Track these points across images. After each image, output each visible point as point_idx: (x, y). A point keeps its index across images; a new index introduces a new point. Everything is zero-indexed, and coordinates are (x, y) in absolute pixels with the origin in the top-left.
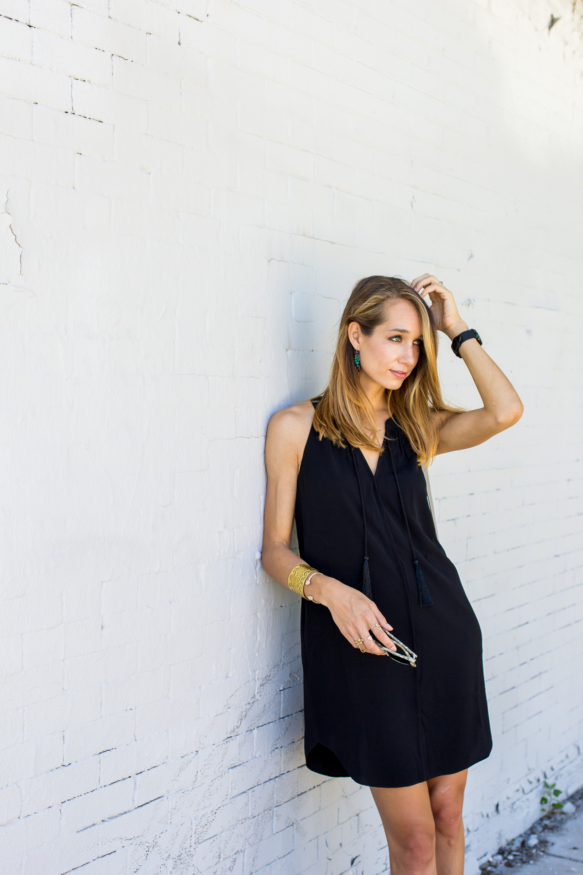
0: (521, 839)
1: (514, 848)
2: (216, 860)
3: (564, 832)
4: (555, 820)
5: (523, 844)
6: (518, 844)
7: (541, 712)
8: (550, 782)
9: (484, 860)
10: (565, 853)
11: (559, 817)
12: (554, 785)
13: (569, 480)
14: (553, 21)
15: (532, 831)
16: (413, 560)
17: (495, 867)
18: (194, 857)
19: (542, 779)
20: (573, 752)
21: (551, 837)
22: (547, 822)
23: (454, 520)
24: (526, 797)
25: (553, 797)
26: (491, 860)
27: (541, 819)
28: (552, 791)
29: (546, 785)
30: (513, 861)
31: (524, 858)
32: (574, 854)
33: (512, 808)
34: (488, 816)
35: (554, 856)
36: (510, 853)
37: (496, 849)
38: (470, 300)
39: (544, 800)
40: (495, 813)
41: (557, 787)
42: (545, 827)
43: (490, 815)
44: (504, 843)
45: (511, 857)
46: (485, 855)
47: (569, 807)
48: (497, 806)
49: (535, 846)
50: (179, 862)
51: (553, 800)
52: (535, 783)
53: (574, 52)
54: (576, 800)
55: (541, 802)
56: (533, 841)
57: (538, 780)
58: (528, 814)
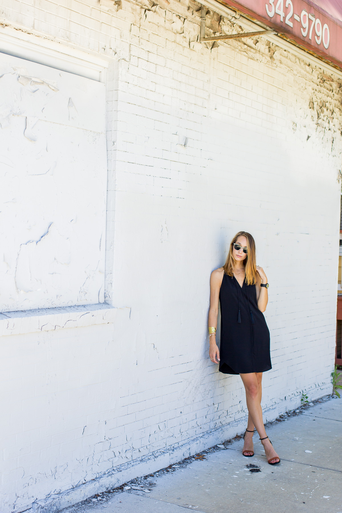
0: (294, 411)
1: (291, 412)
2: (205, 391)
3: (309, 410)
4: (306, 407)
5: (294, 412)
6: (292, 412)
7: (301, 369)
8: (304, 394)
9: (281, 414)
10: (308, 414)
11: (307, 406)
12: (306, 395)
13: (312, 291)
14: (309, 137)
15: (298, 409)
16: (250, 311)
17: (284, 416)
18: (200, 388)
19: (302, 393)
20: (314, 386)
21: (304, 411)
22: (303, 407)
23: (272, 302)
24: (295, 397)
25: (306, 399)
26: (283, 414)
27: (301, 406)
28: (305, 397)
29: (303, 395)
30: (290, 415)
31: (294, 415)
32: (311, 415)
33: (291, 399)
34: (282, 400)
35: (304, 415)
36: (290, 413)
37: (285, 412)
38: (278, 233)
39: (302, 400)
40: (285, 400)
41: (307, 396)
42: (303, 408)
43: (283, 400)
44: (288, 411)
45: (290, 414)
46: (281, 413)
47: (311, 404)
48: (285, 397)
49: (298, 412)
50: (196, 389)
51: (305, 400)
52: (299, 394)
53: (316, 145)
54: (314, 403)
55: (301, 401)
56: (298, 411)
57: (300, 393)
58: (296, 403)
